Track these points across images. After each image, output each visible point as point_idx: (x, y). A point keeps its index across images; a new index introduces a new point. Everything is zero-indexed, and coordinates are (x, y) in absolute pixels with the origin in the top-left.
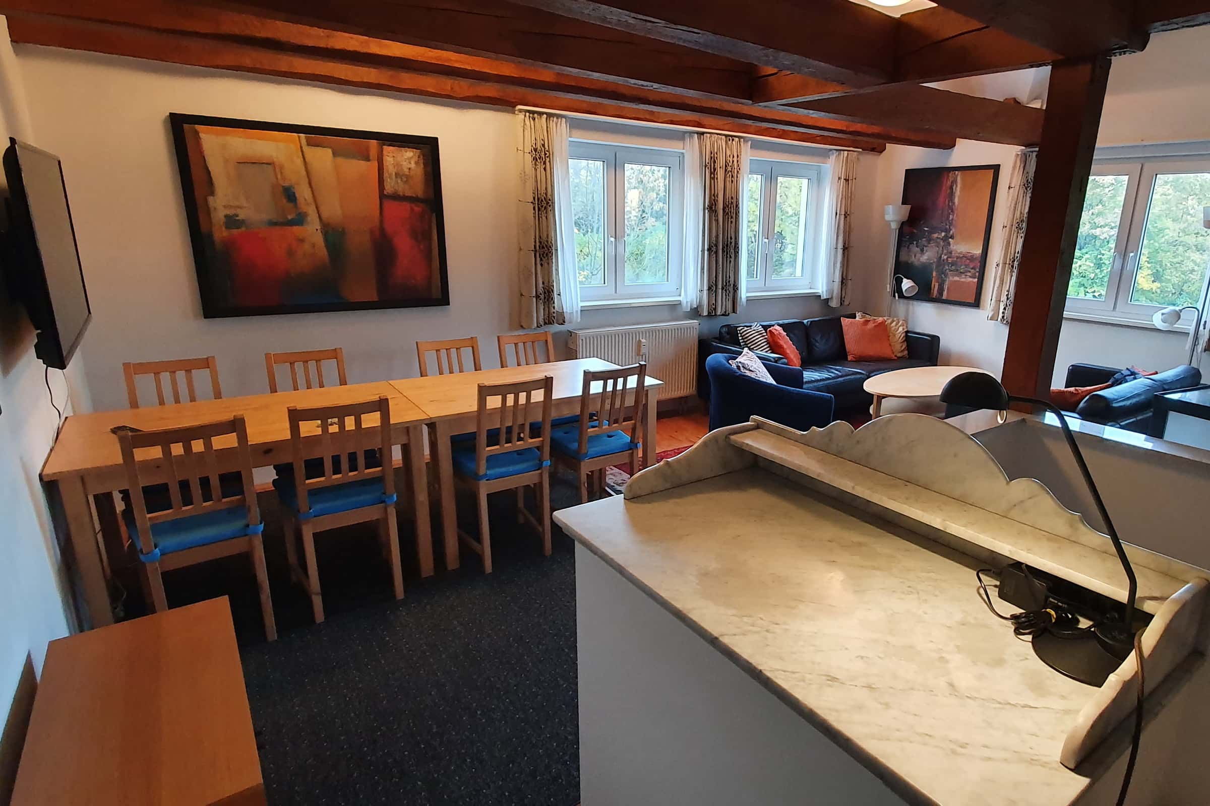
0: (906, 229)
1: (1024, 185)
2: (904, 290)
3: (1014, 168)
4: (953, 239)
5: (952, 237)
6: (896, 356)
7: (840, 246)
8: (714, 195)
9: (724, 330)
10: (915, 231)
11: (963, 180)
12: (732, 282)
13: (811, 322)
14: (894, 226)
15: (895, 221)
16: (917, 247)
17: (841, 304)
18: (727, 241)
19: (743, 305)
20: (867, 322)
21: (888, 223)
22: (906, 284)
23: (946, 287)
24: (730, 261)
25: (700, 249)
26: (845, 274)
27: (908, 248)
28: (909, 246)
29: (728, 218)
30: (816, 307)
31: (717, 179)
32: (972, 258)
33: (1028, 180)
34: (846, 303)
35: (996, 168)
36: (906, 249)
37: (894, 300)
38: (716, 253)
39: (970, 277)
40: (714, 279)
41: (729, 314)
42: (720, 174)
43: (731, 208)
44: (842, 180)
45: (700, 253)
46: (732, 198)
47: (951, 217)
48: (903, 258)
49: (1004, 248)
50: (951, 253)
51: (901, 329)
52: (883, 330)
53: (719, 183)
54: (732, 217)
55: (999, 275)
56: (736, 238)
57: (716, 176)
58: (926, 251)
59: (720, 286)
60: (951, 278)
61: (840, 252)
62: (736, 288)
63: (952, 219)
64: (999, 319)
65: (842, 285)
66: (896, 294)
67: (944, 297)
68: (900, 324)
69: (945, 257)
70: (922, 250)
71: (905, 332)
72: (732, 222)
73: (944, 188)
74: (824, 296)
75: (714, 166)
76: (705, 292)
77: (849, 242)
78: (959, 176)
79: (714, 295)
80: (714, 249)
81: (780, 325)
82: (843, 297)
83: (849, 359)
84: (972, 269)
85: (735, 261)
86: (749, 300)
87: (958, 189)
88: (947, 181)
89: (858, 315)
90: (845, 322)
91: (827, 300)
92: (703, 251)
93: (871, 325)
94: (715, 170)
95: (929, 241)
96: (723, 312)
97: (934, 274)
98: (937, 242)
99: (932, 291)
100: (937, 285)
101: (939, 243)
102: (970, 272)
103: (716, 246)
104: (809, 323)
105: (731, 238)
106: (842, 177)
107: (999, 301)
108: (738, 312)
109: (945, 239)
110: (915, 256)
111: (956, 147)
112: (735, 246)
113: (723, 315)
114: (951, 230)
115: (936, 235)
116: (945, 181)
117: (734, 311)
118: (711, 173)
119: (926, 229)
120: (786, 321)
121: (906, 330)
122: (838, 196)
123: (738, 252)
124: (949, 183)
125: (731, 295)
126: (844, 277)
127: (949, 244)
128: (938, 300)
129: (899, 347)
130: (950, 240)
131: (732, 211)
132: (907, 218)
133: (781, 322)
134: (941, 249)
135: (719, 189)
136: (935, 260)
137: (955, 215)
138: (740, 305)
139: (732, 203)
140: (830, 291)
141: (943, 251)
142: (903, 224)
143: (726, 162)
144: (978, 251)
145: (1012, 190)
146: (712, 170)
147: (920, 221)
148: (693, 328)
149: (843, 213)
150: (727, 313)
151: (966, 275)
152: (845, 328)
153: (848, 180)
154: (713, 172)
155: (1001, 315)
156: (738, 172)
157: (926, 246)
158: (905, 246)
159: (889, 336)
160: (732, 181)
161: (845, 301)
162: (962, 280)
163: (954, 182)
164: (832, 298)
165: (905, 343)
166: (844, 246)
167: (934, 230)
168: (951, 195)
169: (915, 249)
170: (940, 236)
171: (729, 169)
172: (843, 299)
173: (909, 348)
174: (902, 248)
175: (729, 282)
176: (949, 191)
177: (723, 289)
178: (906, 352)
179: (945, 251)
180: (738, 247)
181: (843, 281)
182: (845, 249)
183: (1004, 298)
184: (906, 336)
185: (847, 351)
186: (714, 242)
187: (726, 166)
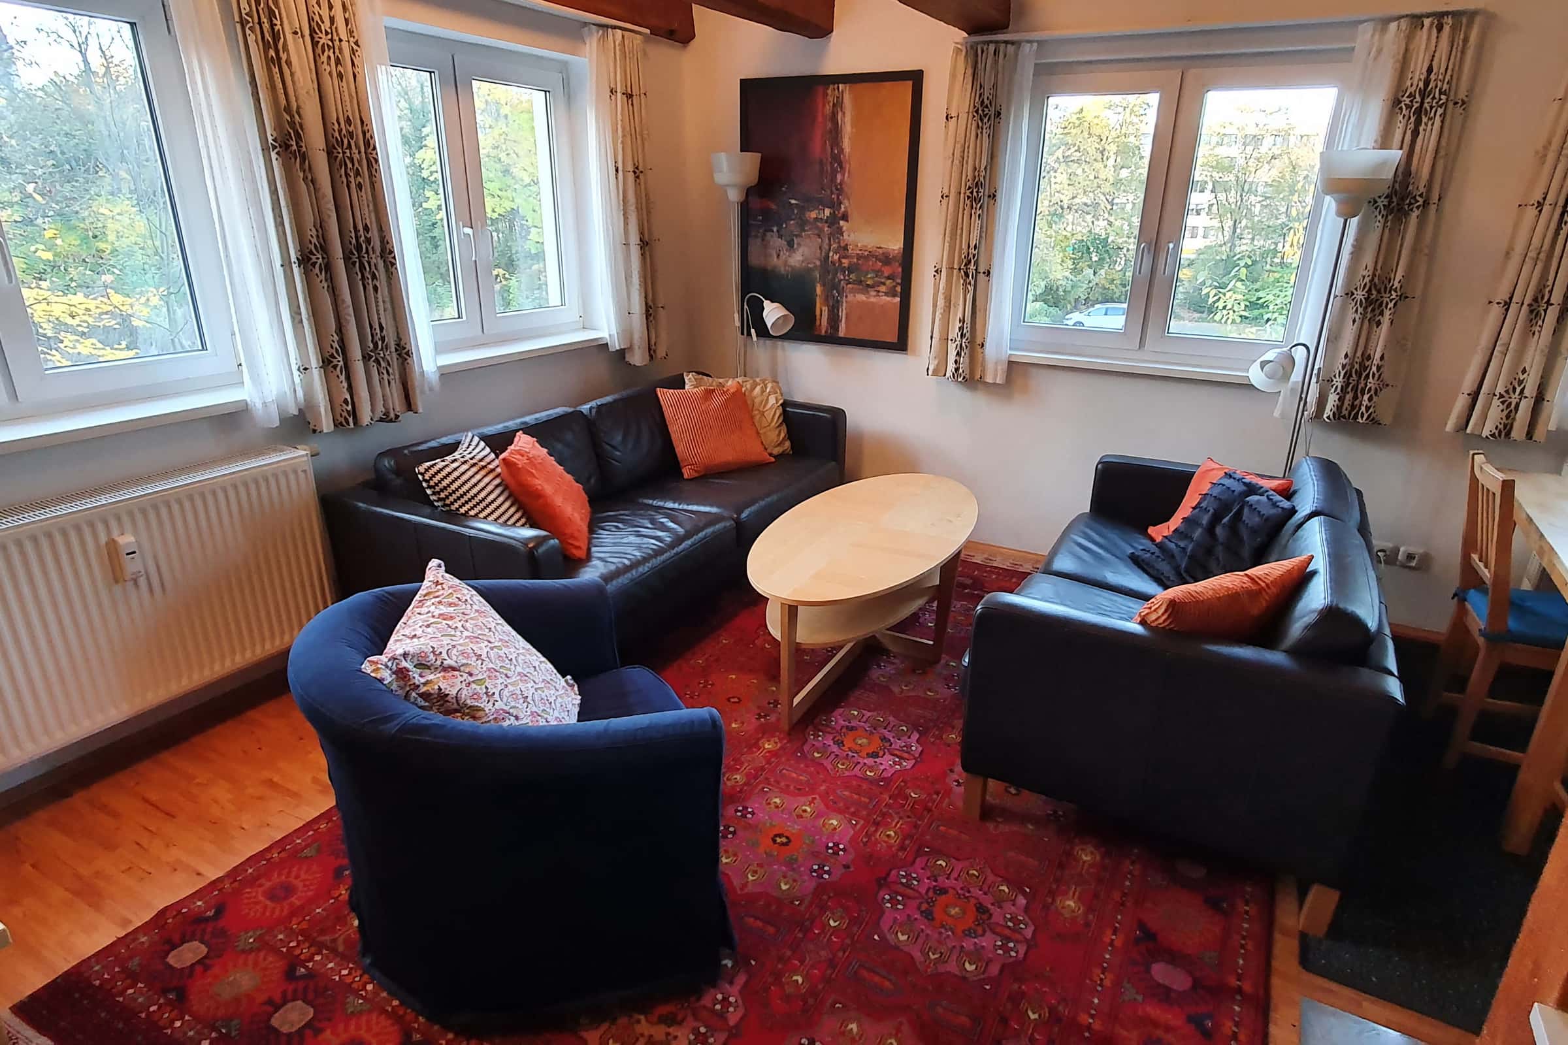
0: (755, 202)
1: (977, 112)
2: (769, 327)
3: (953, 76)
4: (847, 221)
5: (845, 217)
6: (771, 455)
7: (634, 239)
8: (288, 109)
9: (387, 463)
10: (774, 207)
11: (856, 100)
12: (391, 341)
13: (599, 407)
14: (734, 196)
15: (734, 186)
16: (780, 237)
17: (651, 356)
18: (357, 238)
19: (431, 389)
20: (709, 393)
21: (723, 189)
22: (772, 312)
23: (843, 314)
24: (376, 289)
25: (278, 262)
26: (650, 296)
27: (763, 240)
28: (764, 235)
29: (347, 175)
30: (600, 369)
31: (289, 63)
32: (886, 259)
33: (983, 102)
34: (661, 352)
35: (916, 78)
36: (759, 240)
37: (749, 341)
38: (328, 267)
39: (886, 294)
40: (336, 338)
41: (397, 417)
42: (298, 52)
43: (349, 147)
44: (619, 95)
45: (279, 271)
46: (348, 121)
47: (839, 177)
48: (755, 260)
49: (947, 239)
50: (846, 248)
51: (772, 400)
52: (740, 403)
53: (298, 74)
54: (357, 174)
55: (941, 291)
56: (381, 229)
57: (284, 57)
58: (799, 245)
59: (356, 352)
60: (850, 297)
61: (635, 252)
62: (404, 353)
63: (842, 180)
64: (949, 374)
65: (647, 319)
66: (753, 331)
67: (841, 334)
68: (768, 390)
69: (836, 257)
70: (790, 244)
71: (781, 405)
72: (360, 186)
73: (820, 119)
74: (615, 345)
75: (272, 25)
76: (316, 374)
77: (649, 229)
78: (847, 94)
79: (343, 378)
80: (318, 258)
81: (529, 430)
82: (653, 343)
83: (686, 476)
84: (888, 278)
85: (390, 285)
86: (448, 375)
87: (848, 119)
88: (824, 105)
89: (689, 379)
90: (666, 396)
91: (622, 353)
92: (286, 264)
93: (717, 401)
94: (276, 36)
95: (803, 224)
96: (379, 414)
97: (819, 289)
98: (817, 227)
99: (818, 323)
100: (825, 309)
101: (821, 230)
102: (884, 284)
103: (324, 248)
104: (594, 411)
105: (366, 229)
106: (619, 91)
107: (945, 339)
108: (421, 410)
109: (833, 221)
110: (778, 256)
111: (834, 33)
112: (383, 250)
113: (381, 420)
114: (841, 203)
115: (813, 215)
116: (820, 106)
117: (409, 405)
118: (266, 46)
119: (793, 202)
120: (543, 415)
121: (781, 401)
122: (615, 131)
123: (393, 264)
124: (828, 109)
125: (395, 369)
126: (650, 303)
127: (840, 231)
128: (831, 339)
129: (774, 438)
130: (842, 223)
131: (356, 157)
132: (756, 181)
133: (530, 419)
134: (827, 241)
135: (302, 93)
136: (818, 263)
137: (846, 175)
138: (422, 392)
139: (351, 134)
140: (626, 332)
141: (830, 245)
142: (749, 192)
143: (311, 19)
144: (896, 245)
145: (953, 122)
146: (268, 36)
147: (782, 187)
148: (295, 472)
149: (631, 168)
150: (392, 415)
151: (879, 291)
152: (668, 412)
153: (631, 96)
154: (272, 43)
155: (951, 367)
156: (353, 52)
157: (796, 236)
158: (756, 237)
159: (752, 417)
160: (340, 76)
161: (658, 352)
162: (873, 300)
163: (838, 105)
164: (631, 348)
165: (784, 425)
166: (641, 240)
167: (809, 202)
168: (835, 134)
169: (776, 241)
170: (821, 216)
171: (324, 40)
172: (653, 347)
173: (790, 435)
174: (751, 241)
175: (383, 339)
176: (829, 125)
177: (366, 358)
178: (788, 444)
179: (835, 246)
180: (391, 252)
181: (650, 312)
182: (644, 244)
183: (954, 333)
184: (784, 411)
185: (679, 459)
186: (314, 240)
187: (312, 32)
